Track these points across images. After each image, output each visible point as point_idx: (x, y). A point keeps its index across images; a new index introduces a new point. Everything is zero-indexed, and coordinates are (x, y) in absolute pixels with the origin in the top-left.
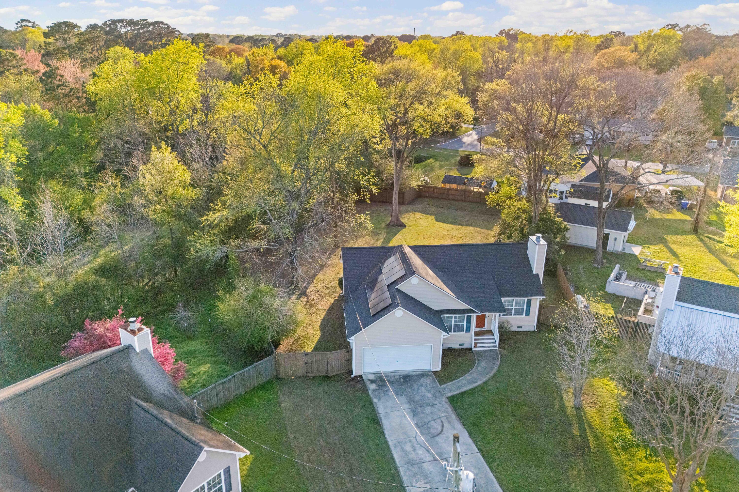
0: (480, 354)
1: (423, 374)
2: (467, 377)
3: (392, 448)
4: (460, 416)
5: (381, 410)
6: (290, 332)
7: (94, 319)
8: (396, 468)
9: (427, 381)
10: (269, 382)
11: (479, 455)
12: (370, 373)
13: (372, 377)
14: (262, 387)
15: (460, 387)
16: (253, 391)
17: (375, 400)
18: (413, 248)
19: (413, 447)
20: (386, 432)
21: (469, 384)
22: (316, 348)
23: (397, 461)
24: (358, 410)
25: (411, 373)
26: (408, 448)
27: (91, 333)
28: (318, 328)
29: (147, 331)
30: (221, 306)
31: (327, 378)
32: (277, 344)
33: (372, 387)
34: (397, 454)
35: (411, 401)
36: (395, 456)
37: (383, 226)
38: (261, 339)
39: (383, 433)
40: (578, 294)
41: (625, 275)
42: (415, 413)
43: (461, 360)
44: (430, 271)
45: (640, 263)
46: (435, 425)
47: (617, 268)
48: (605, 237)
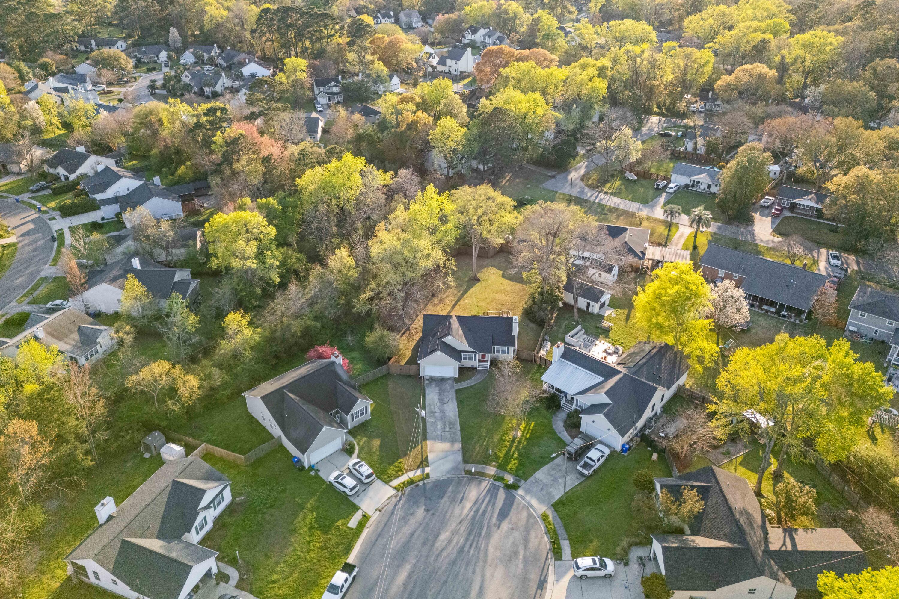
0: (480, 371)
1: (450, 378)
2: (468, 381)
3: (426, 406)
4: (457, 397)
5: (427, 392)
6: (395, 354)
7: (319, 345)
9: (450, 382)
10: (385, 376)
11: (458, 412)
12: (427, 376)
13: (427, 378)
14: (382, 377)
15: (463, 386)
16: (377, 379)
18: (458, 317)
19: (434, 407)
21: (468, 384)
22: (406, 364)
25: (444, 378)
26: (432, 407)
27: (317, 351)
28: (410, 351)
29: (340, 357)
30: (367, 339)
31: (409, 376)
32: (389, 359)
33: (427, 382)
35: (440, 389)
37: (467, 279)
38: (383, 357)
40: (550, 341)
41: (583, 331)
42: (440, 394)
43: (470, 373)
44: (461, 331)
45: (601, 322)
46: (446, 400)
47: (579, 327)
48: (588, 304)
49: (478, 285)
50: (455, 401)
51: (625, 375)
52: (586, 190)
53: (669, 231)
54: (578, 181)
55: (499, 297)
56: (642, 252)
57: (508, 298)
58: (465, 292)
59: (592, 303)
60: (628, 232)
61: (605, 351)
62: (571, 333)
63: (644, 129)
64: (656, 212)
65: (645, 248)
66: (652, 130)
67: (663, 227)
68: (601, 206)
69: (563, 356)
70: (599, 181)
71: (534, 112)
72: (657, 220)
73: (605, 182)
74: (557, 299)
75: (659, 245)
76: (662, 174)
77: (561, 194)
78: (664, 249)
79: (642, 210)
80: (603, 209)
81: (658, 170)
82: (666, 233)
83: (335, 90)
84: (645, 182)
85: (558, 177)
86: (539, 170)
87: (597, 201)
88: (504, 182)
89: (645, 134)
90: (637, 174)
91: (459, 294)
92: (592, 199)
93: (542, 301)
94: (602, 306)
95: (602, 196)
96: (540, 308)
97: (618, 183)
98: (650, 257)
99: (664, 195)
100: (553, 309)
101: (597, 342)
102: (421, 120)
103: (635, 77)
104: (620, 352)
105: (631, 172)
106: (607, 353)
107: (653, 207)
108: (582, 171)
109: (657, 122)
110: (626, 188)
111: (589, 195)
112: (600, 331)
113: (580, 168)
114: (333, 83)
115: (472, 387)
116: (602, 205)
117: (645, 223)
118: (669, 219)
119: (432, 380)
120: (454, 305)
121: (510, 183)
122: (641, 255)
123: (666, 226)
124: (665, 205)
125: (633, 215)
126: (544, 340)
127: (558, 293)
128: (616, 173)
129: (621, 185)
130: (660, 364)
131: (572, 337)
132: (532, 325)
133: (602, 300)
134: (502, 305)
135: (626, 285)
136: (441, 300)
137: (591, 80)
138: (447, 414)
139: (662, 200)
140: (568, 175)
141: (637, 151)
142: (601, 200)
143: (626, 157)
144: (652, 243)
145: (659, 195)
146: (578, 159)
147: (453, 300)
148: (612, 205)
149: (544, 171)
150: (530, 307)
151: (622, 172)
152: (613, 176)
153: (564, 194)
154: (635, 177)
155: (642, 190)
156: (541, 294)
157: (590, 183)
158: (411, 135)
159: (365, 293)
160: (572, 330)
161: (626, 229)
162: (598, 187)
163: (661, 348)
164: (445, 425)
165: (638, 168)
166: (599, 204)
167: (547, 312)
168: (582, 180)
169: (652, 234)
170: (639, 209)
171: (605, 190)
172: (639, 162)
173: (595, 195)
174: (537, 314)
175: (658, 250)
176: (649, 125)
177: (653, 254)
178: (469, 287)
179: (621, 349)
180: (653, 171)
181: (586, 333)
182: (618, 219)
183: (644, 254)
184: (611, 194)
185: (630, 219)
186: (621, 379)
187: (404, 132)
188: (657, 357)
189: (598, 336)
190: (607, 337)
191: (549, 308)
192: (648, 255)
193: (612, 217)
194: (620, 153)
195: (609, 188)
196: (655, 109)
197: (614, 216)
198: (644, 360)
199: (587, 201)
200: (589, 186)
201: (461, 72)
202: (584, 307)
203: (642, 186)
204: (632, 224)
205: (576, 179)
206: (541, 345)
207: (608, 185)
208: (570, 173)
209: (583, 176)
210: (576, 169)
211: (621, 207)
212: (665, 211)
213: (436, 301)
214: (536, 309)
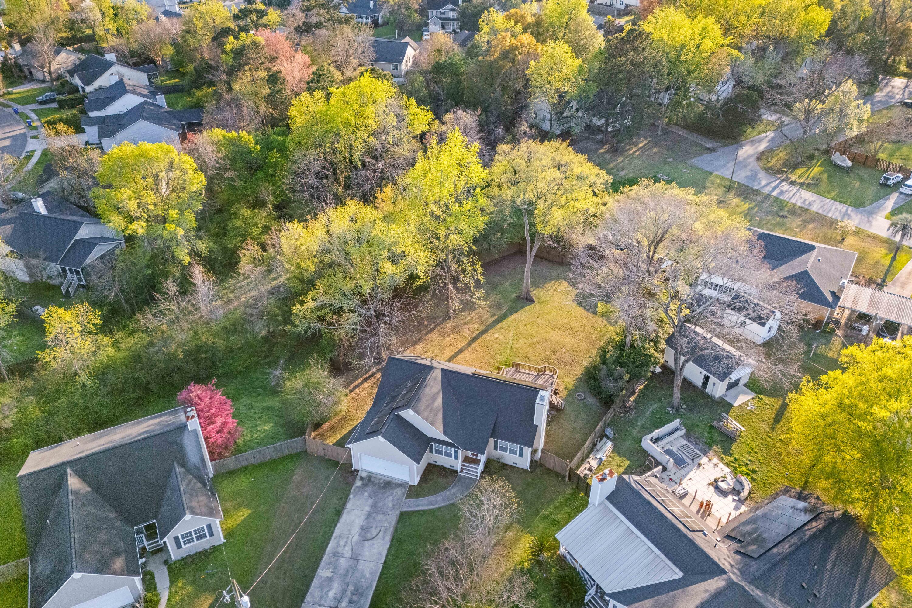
0: (463, 479)
1: (401, 485)
2: (432, 498)
3: (333, 538)
4: (396, 530)
5: (350, 505)
8: (324, 554)
9: (399, 492)
10: (298, 454)
11: (381, 565)
12: (365, 471)
13: (364, 474)
14: (291, 457)
15: (417, 506)
16: (282, 459)
17: (351, 496)
19: (346, 543)
20: (338, 525)
21: (428, 505)
23: (328, 549)
24: (335, 500)
25: (394, 481)
26: (342, 543)
28: (364, 412)
31: (337, 464)
33: (358, 483)
34: (331, 545)
35: (374, 505)
36: (330, 545)
37: (514, 296)
39: (336, 525)
40: (613, 440)
41: (683, 432)
42: (369, 516)
43: (441, 480)
44: (439, 401)
45: (721, 420)
46: (374, 531)
47: (677, 422)
48: (707, 378)
49: (528, 308)
50: (388, 538)
51: (731, 583)
52: (762, 174)
53: (894, 258)
54: (753, 159)
55: (555, 336)
56: (833, 293)
57: (568, 341)
58: (503, 318)
59: (713, 379)
60: (815, 253)
61: (715, 485)
62: (656, 433)
63: (879, 95)
64: (874, 223)
65: (842, 288)
66: (893, 97)
67: (883, 251)
68: (780, 203)
69: (611, 498)
70: (785, 164)
71: (698, 46)
72: (875, 238)
73: (797, 165)
74: (648, 360)
75: (869, 282)
76: (897, 162)
77: (717, 177)
78: (878, 293)
79: (849, 217)
80: (781, 208)
81: (891, 155)
82: (887, 261)
83: (452, 14)
84: (864, 173)
85: (721, 151)
86: (693, 137)
87: (775, 193)
88: (634, 149)
89: (879, 102)
90: (853, 160)
91: (491, 320)
92: (766, 190)
93: (619, 362)
94: (732, 385)
95: (785, 186)
96: (610, 374)
97: (817, 170)
98: (848, 305)
99: (894, 198)
100: (635, 377)
101: (704, 460)
102: (522, 45)
103: (878, 16)
104: (744, 494)
105: (843, 153)
106: (718, 489)
107: (871, 213)
108: (762, 147)
109: (903, 86)
110: (829, 178)
111: (764, 183)
112: (716, 436)
113: (760, 141)
114: (450, 6)
115: (432, 512)
116: (781, 201)
117: (850, 240)
118: (898, 238)
119: (370, 480)
120: (475, 339)
121: (642, 153)
122: (830, 299)
123: (890, 250)
124: (893, 213)
125: (833, 223)
126: (602, 435)
127: (652, 351)
128: (817, 154)
129: (821, 173)
130: (823, 560)
131: (656, 440)
132: (592, 400)
133: (733, 377)
134: (554, 351)
135: (780, 366)
136: (457, 327)
137: (806, 8)
138: (360, 567)
139: (890, 203)
140: (737, 149)
141: (860, 121)
142: (782, 192)
143: (840, 130)
144: (856, 279)
145: (886, 196)
146: (760, 127)
147: (477, 327)
148: (799, 204)
149: (701, 140)
150: (595, 368)
151: (828, 152)
152: (811, 158)
153: (723, 178)
154: (850, 163)
155: (858, 184)
156: (621, 347)
157: (770, 165)
158: (504, 67)
159: (302, 303)
160: (662, 424)
161: (813, 248)
162: (781, 172)
163: (832, 522)
164: (344, 591)
165: (858, 150)
166: (777, 199)
167: (621, 384)
168: (758, 159)
169: (859, 261)
170: (846, 215)
171: (793, 178)
172: (861, 139)
173: (773, 185)
174: (603, 384)
175: (867, 292)
176: (889, 89)
177: (855, 301)
178: (512, 310)
179: (747, 486)
180: (882, 156)
181: (687, 436)
182: (803, 227)
183: (836, 298)
184: (802, 185)
185: (825, 230)
186: (718, 594)
187: (496, 61)
188: (819, 545)
189: (710, 446)
190: (727, 451)
191: (626, 377)
192: (846, 300)
193: (794, 222)
194: (831, 122)
195: (801, 176)
196: (903, 68)
197: (799, 221)
198: (785, 548)
199: (757, 192)
200: (767, 170)
201: (627, 6)
202: (699, 383)
203: (860, 179)
204: (826, 240)
205: (749, 157)
206: (594, 445)
207: (800, 171)
208: (741, 146)
209: (762, 153)
210: (753, 142)
211: (815, 208)
212: (894, 224)
213: (448, 325)
214: (602, 374)
